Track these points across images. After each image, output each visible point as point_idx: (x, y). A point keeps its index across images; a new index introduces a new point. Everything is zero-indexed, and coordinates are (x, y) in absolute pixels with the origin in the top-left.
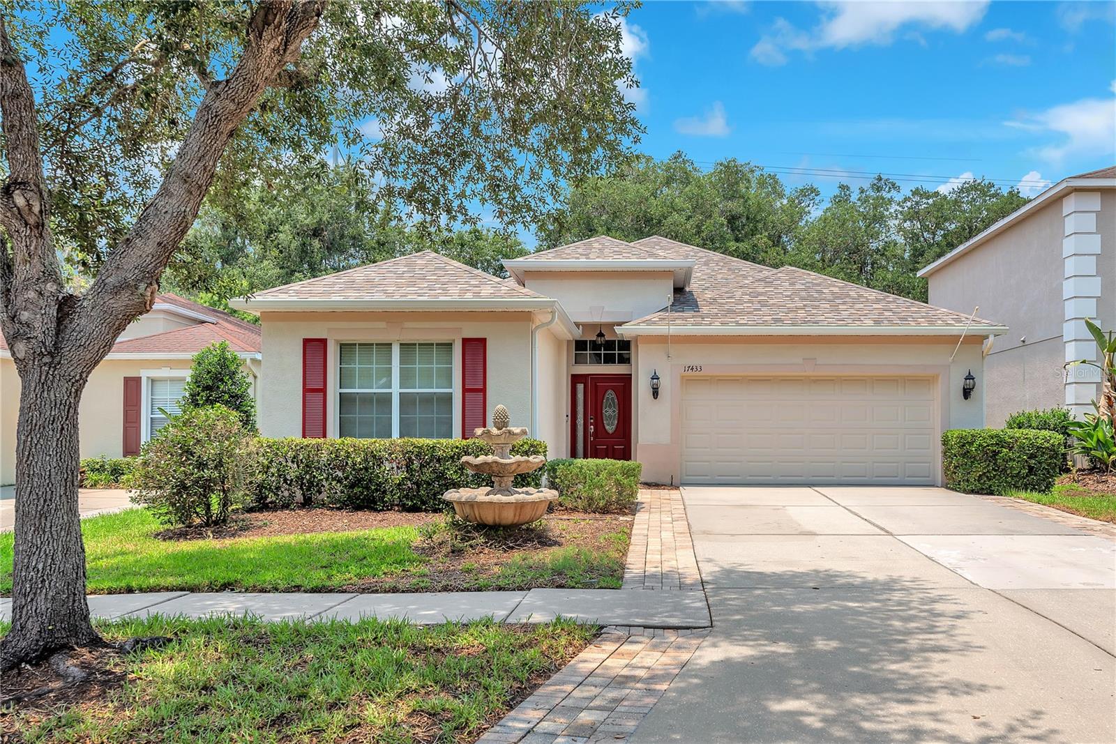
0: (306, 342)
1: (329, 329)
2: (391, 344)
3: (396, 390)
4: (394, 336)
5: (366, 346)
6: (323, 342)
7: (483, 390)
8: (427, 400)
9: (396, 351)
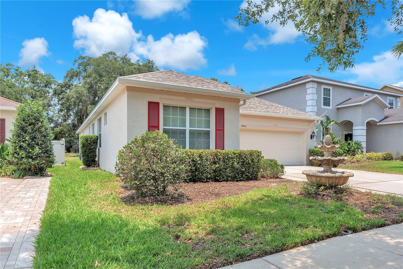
0: (150, 103)
1: (160, 98)
2: (185, 108)
3: (188, 128)
4: (188, 104)
5: (175, 107)
6: (158, 104)
7: (223, 130)
8: (199, 133)
9: (188, 110)
